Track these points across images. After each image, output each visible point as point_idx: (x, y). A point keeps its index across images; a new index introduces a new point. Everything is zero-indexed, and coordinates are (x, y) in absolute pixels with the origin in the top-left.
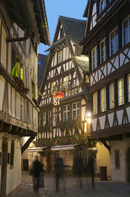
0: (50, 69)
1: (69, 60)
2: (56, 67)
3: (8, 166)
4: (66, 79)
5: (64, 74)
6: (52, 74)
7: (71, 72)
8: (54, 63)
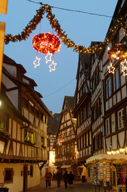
0: (61, 124)
1: (69, 120)
2: (64, 123)
3: (29, 176)
4: (68, 130)
5: (67, 127)
6: (62, 127)
7: (70, 126)
8: (63, 121)
